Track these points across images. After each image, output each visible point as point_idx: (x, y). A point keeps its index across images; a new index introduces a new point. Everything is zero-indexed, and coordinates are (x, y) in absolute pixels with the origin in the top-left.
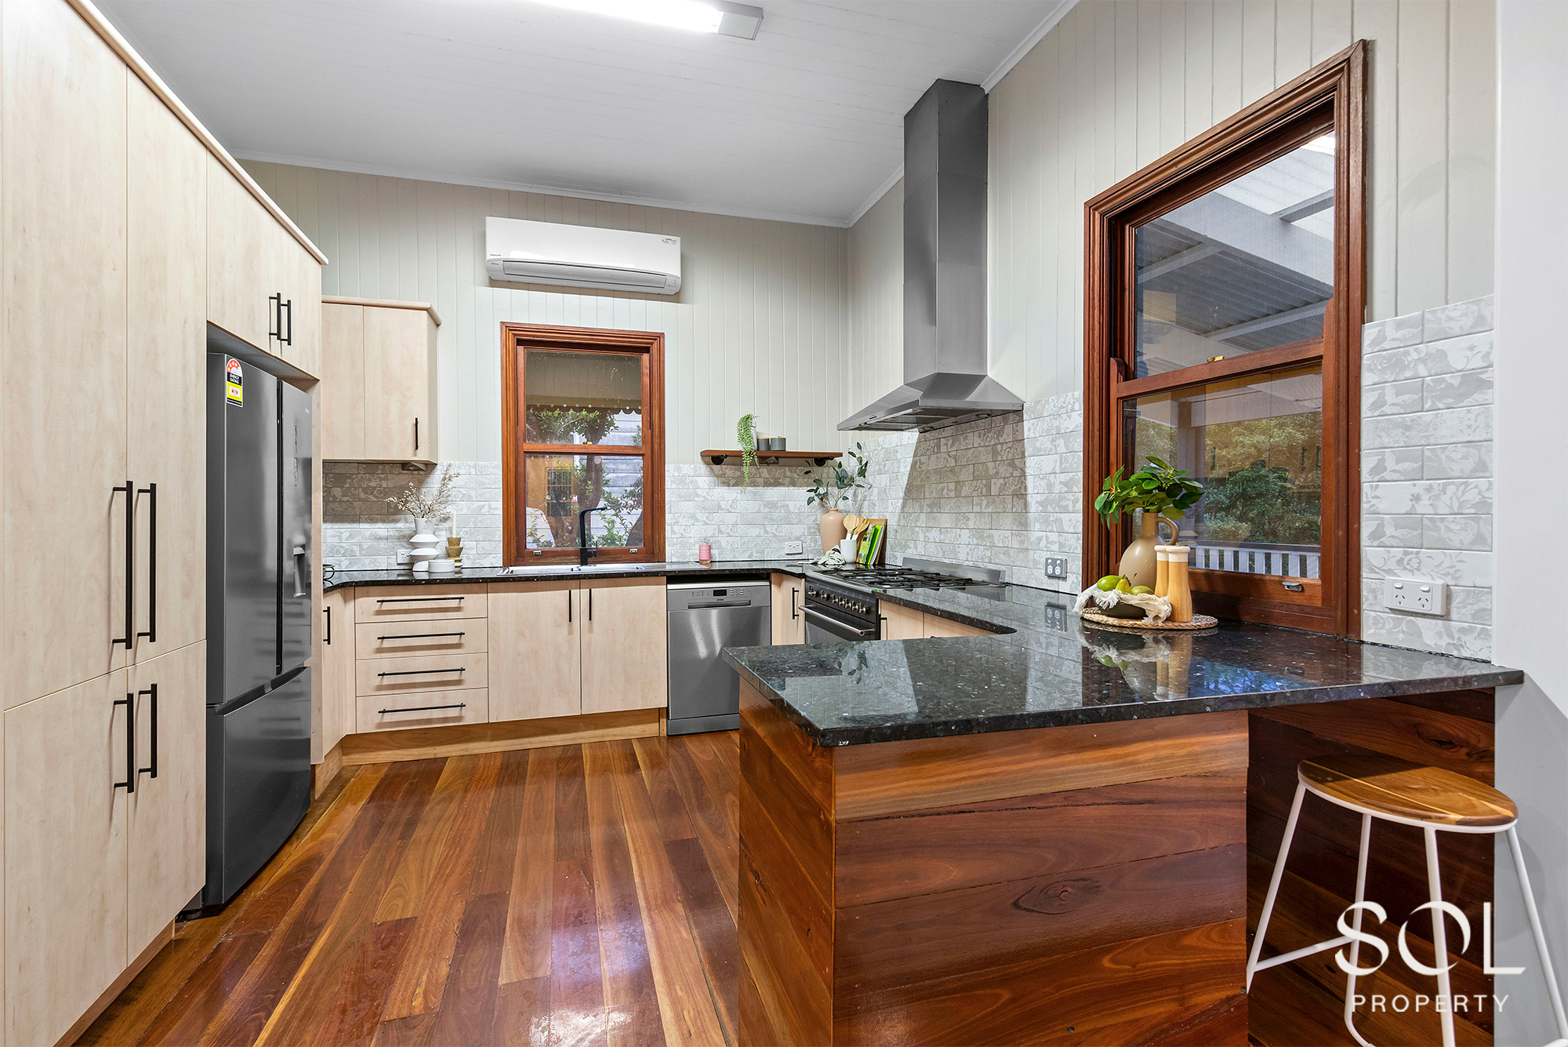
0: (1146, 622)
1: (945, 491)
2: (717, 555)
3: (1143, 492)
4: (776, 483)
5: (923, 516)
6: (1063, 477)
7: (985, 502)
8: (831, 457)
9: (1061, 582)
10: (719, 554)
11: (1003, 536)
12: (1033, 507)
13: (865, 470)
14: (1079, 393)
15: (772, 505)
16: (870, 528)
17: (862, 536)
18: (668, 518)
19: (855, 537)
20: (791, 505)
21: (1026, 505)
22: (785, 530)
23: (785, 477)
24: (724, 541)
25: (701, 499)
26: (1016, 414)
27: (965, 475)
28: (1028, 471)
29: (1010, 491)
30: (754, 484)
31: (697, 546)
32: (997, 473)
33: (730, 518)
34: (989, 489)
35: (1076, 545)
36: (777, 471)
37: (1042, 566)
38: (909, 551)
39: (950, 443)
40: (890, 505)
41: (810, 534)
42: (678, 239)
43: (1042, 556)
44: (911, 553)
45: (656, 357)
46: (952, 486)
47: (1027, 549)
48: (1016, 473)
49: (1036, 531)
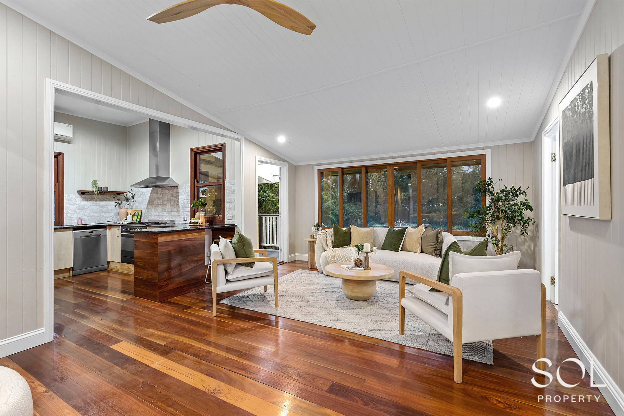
0: (198, 224)
1: (160, 203)
2: (83, 222)
3: (199, 204)
4: (104, 200)
5: (153, 209)
6: (186, 201)
7: (170, 206)
8: (123, 193)
9: (186, 221)
10: (84, 222)
11: (174, 213)
12: (181, 206)
13: (134, 197)
14: (189, 184)
15: (103, 207)
16: (136, 212)
17: (134, 215)
18: (65, 211)
19: (131, 215)
20: (109, 207)
21: (179, 206)
22: (107, 214)
23: (107, 198)
24: (86, 218)
25: (78, 205)
26: (177, 187)
27: (165, 199)
28: (179, 199)
29: (176, 203)
30: (97, 201)
31: (76, 220)
32: (173, 199)
33: (88, 211)
34: (171, 202)
35: (189, 214)
36: (104, 197)
37: (182, 218)
38: (149, 218)
39: (161, 192)
40: (143, 206)
41: (115, 215)
42: (72, 126)
43: (182, 217)
44: (149, 219)
45: (60, 160)
46: (161, 202)
47: (179, 215)
48: (177, 199)
49: (181, 212)
